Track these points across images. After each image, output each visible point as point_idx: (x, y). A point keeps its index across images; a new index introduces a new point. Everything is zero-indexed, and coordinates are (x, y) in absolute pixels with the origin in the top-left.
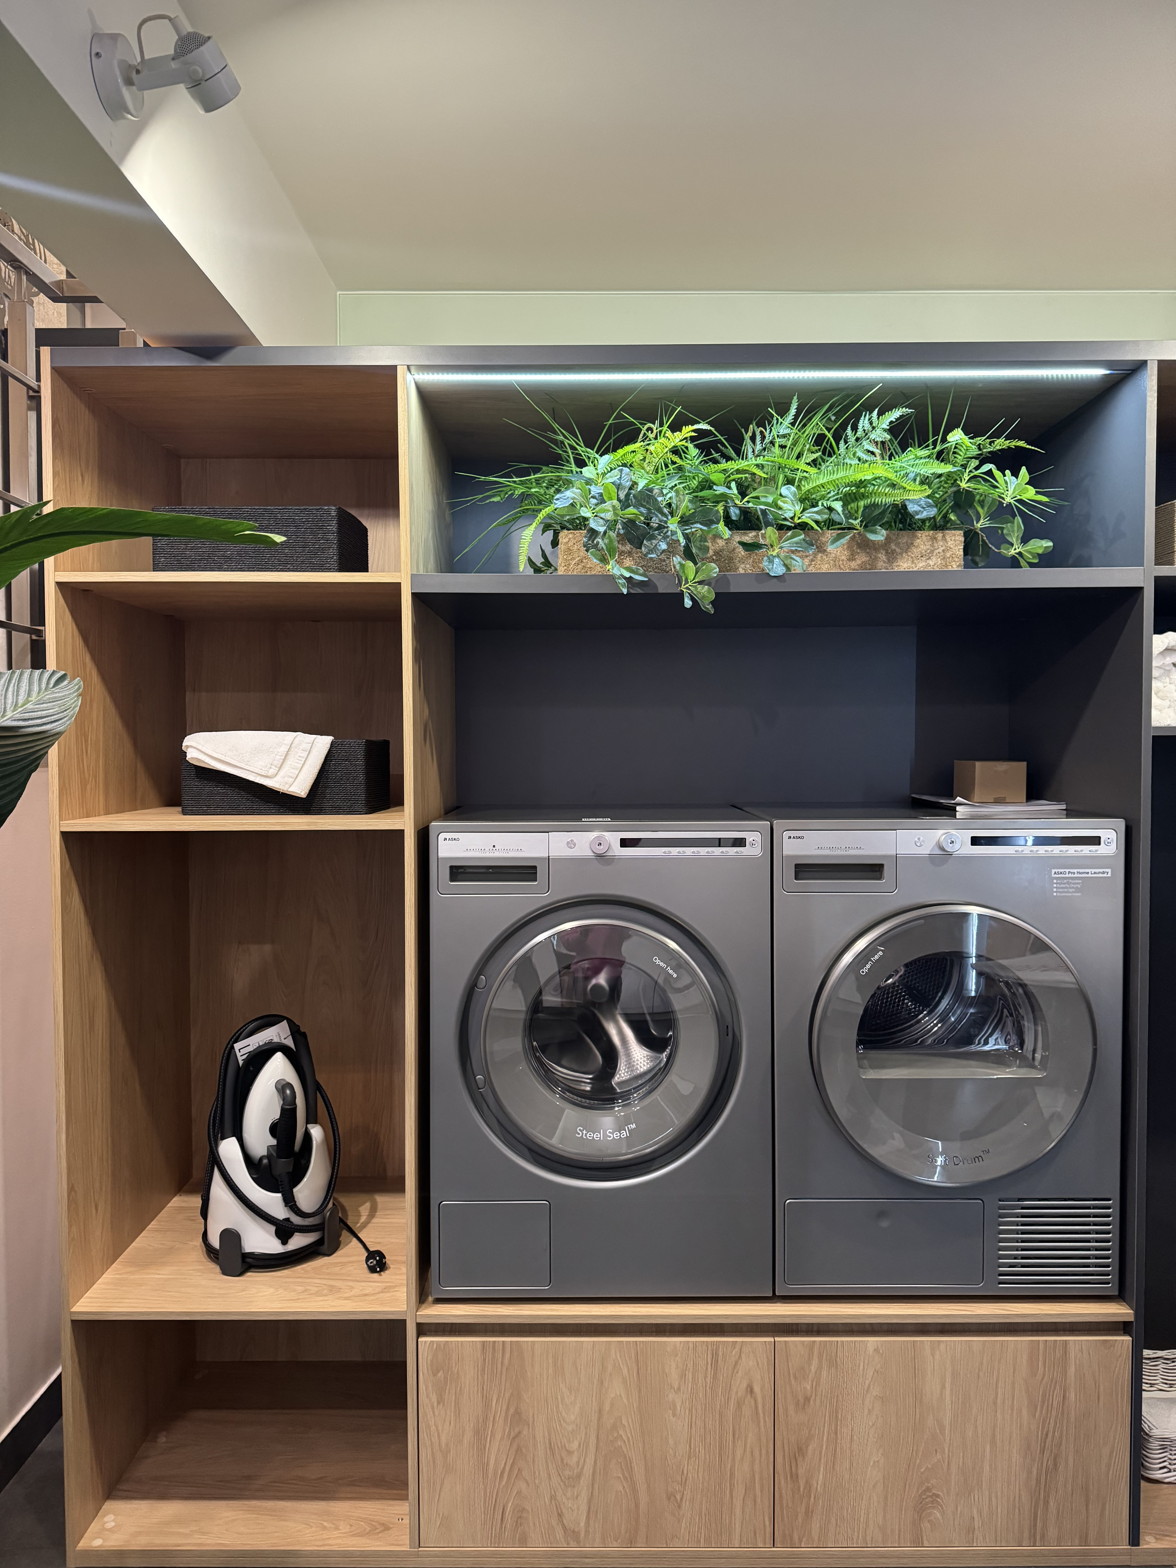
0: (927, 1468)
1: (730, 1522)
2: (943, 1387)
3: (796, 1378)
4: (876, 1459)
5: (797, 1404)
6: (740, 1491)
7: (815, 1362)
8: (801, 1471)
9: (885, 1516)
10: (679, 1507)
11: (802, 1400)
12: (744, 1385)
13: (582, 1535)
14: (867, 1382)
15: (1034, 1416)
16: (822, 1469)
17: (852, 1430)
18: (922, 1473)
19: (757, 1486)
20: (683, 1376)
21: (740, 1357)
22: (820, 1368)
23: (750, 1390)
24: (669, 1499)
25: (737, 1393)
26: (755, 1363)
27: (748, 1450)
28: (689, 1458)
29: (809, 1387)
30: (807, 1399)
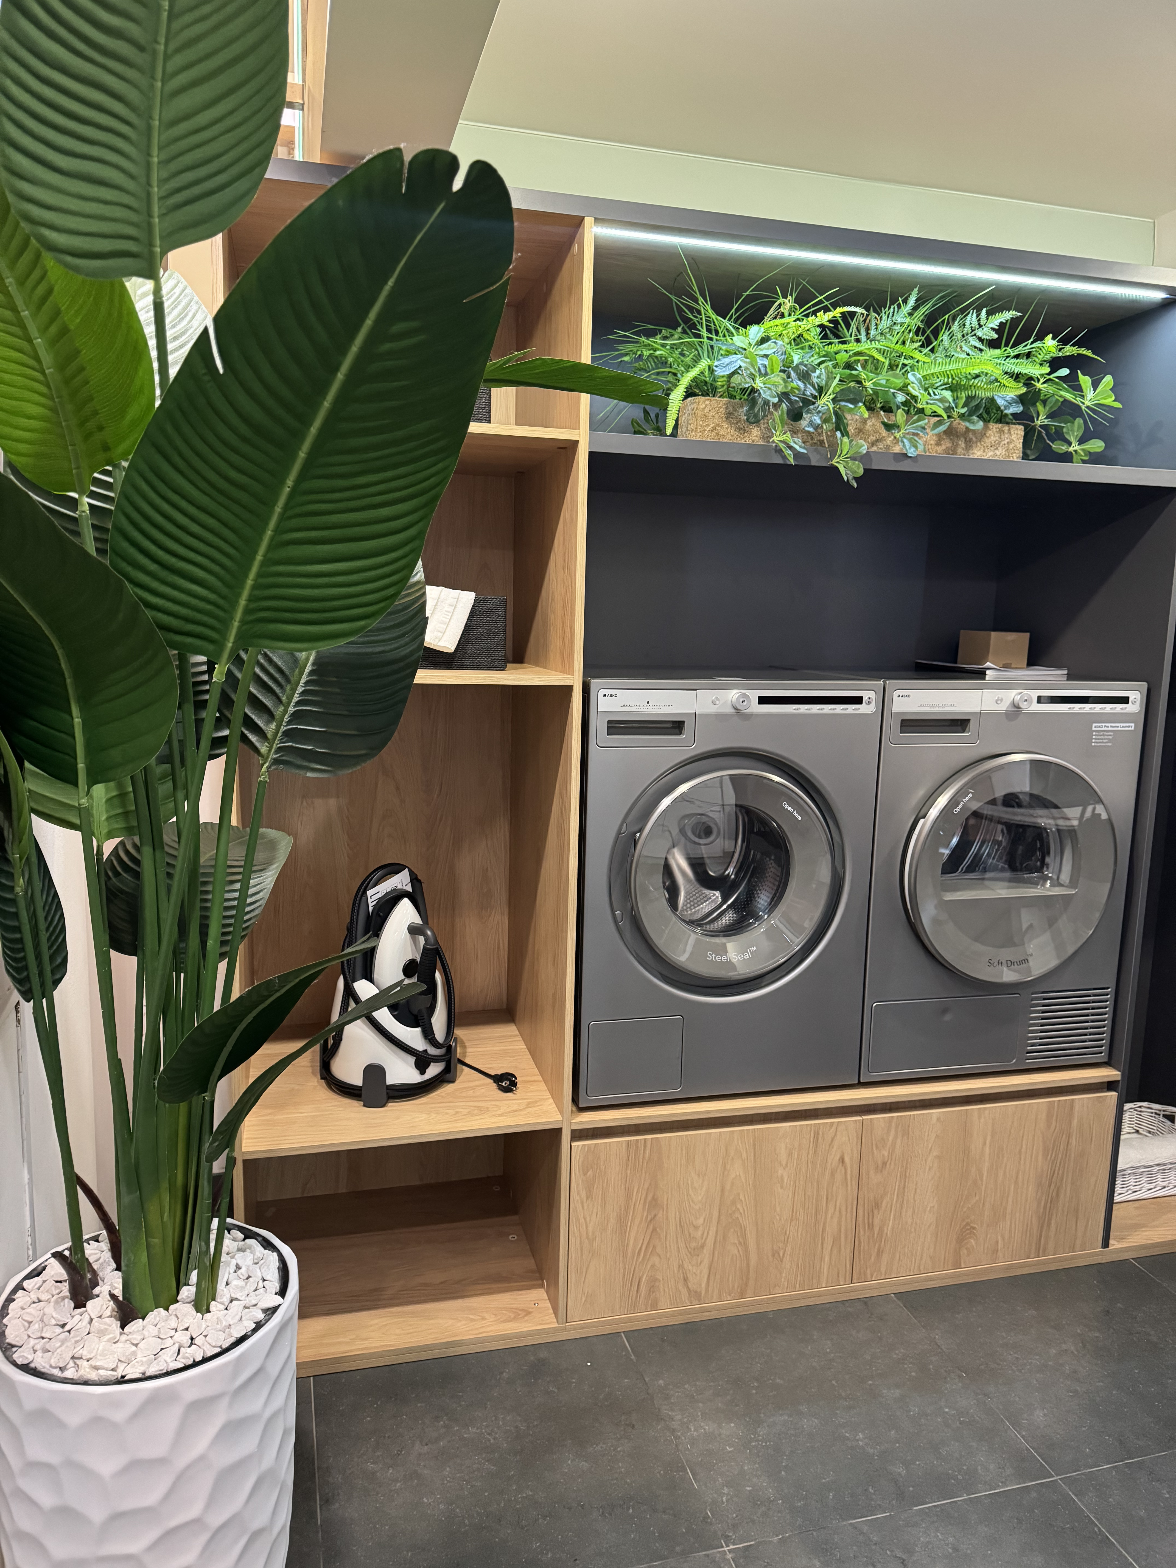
0: (969, 1208)
1: (820, 1268)
2: (985, 1143)
3: (877, 1147)
4: (932, 1205)
5: (877, 1168)
6: (829, 1241)
7: (893, 1132)
8: (877, 1221)
9: (935, 1248)
10: (782, 1261)
11: (880, 1166)
12: (838, 1157)
13: (703, 1293)
14: (930, 1146)
15: (1046, 1160)
16: (892, 1218)
17: (916, 1184)
18: (964, 1212)
19: (843, 1236)
20: (790, 1154)
21: (836, 1134)
22: (896, 1138)
23: (842, 1160)
24: (773, 1256)
25: (831, 1164)
26: (847, 1139)
27: (838, 1209)
28: (792, 1220)
29: (886, 1154)
30: (884, 1164)
